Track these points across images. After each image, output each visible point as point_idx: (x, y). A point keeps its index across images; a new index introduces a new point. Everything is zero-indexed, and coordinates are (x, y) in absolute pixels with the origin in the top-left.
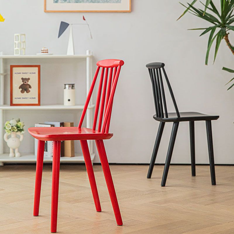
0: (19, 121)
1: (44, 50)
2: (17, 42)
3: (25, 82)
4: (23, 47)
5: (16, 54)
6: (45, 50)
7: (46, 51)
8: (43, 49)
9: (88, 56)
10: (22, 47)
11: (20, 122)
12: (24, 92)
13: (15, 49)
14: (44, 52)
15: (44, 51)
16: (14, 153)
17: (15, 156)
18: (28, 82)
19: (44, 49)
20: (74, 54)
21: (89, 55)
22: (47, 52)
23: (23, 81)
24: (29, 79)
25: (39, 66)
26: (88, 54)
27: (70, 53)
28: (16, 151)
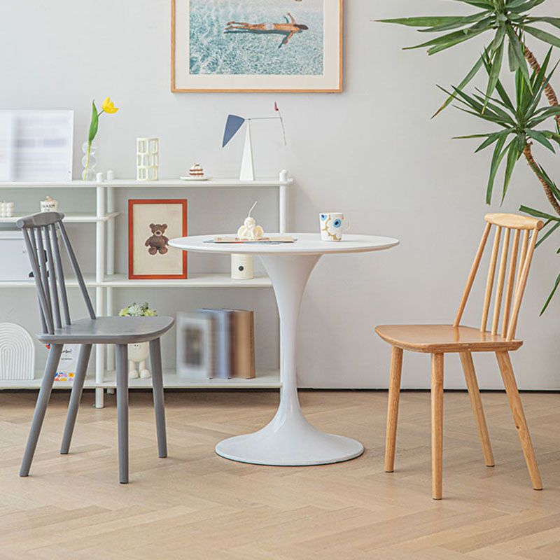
0: (147, 308)
1: (195, 170)
2: (142, 155)
3: (158, 233)
4: (154, 164)
5: (140, 177)
6: (199, 170)
7: (200, 172)
8: (192, 168)
9: (282, 185)
10: (152, 164)
11: (148, 311)
12: (156, 253)
13: (138, 167)
14: (195, 174)
15: (196, 172)
16: (137, 369)
17: (139, 377)
18: (163, 232)
19: (196, 168)
20: (254, 180)
21: (286, 183)
22: (202, 174)
23: (153, 232)
24: (165, 226)
25: (184, 202)
26: (282, 180)
27: (246, 177)
28: (142, 365)
